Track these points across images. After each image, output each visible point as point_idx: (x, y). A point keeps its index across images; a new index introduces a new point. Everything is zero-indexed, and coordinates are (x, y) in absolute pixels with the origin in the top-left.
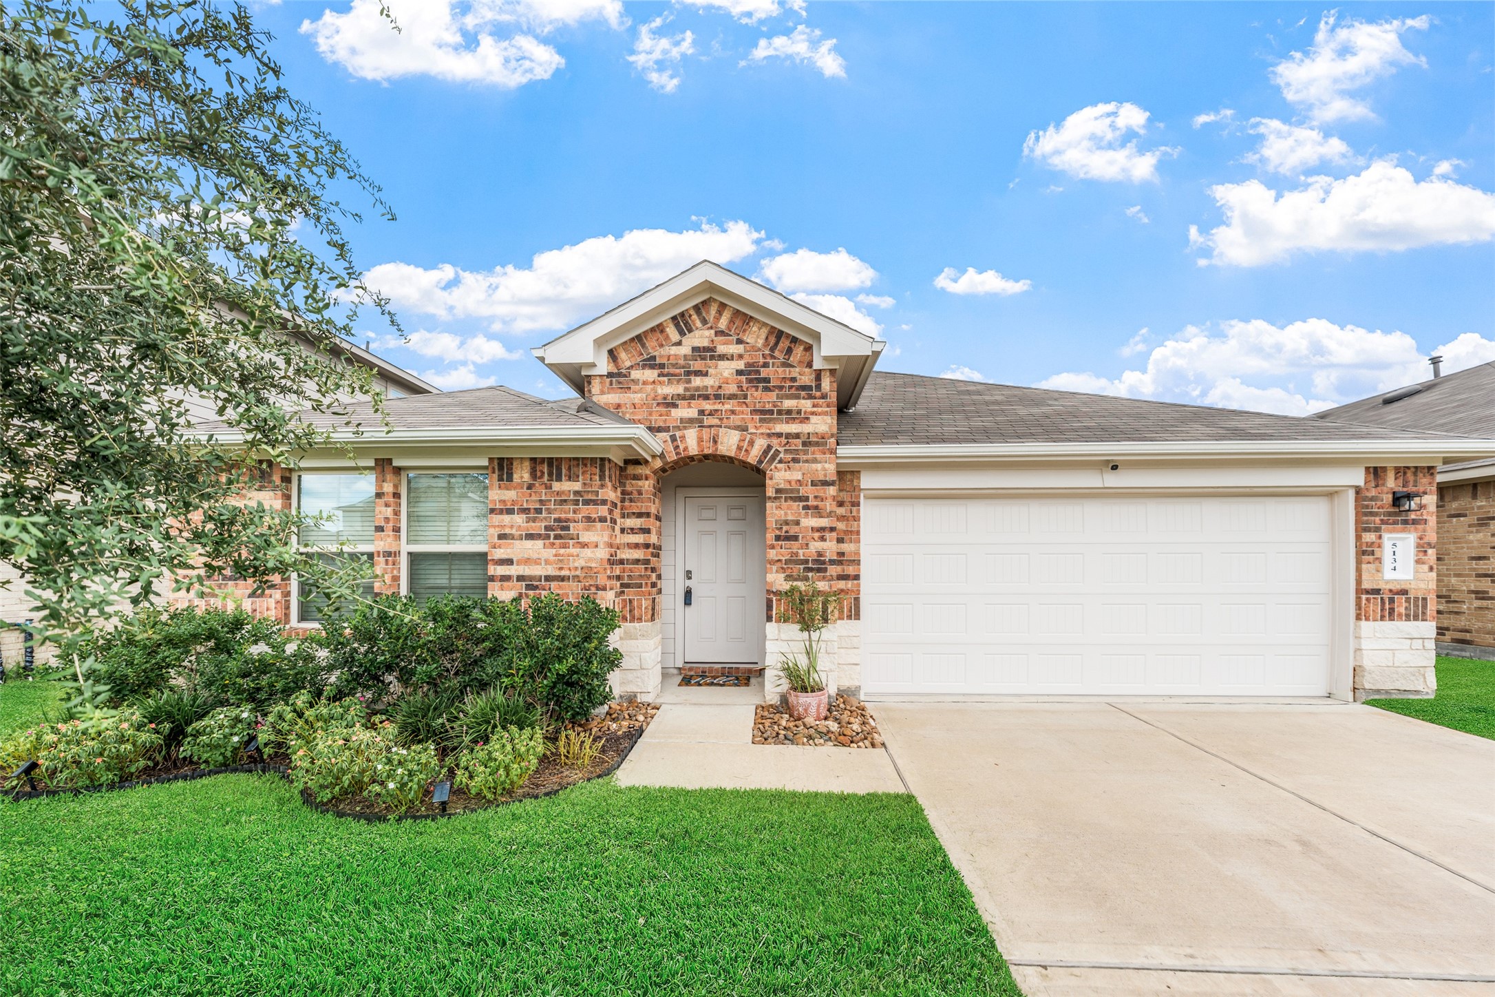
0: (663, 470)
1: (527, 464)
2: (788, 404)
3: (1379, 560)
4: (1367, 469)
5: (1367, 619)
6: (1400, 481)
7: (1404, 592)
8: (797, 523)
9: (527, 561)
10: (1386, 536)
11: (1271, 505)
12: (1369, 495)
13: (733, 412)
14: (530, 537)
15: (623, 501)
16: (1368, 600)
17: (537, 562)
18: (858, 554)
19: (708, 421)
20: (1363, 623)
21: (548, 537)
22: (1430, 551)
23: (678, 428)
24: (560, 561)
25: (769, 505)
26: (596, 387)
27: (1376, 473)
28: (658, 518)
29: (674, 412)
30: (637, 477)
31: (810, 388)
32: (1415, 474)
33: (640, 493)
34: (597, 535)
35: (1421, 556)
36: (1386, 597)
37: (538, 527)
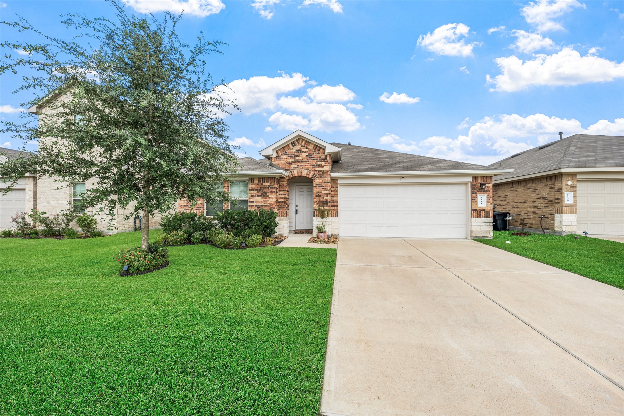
0: (289, 179)
1: (257, 179)
2: (319, 163)
3: (477, 201)
4: (473, 177)
5: (473, 217)
6: (482, 180)
7: (484, 210)
8: (321, 192)
9: (257, 202)
10: (478, 195)
11: (450, 187)
12: (474, 184)
13: (305, 165)
14: (258, 196)
15: (279, 187)
16: (474, 212)
17: (259, 202)
18: (338, 200)
19: (299, 168)
20: (472, 218)
21: (262, 196)
22: (491, 199)
23: (292, 169)
24: (265, 202)
25: (314, 188)
26: (273, 160)
27: (475, 178)
28: (288, 191)
29: (291, 165)
30: (283, 181)
31: (324, 159)
32: (486, 178)
33: (283, 185)
34: (273, 196)
35: (488, 200)
36: (479, 211)
37: (260, 194)
